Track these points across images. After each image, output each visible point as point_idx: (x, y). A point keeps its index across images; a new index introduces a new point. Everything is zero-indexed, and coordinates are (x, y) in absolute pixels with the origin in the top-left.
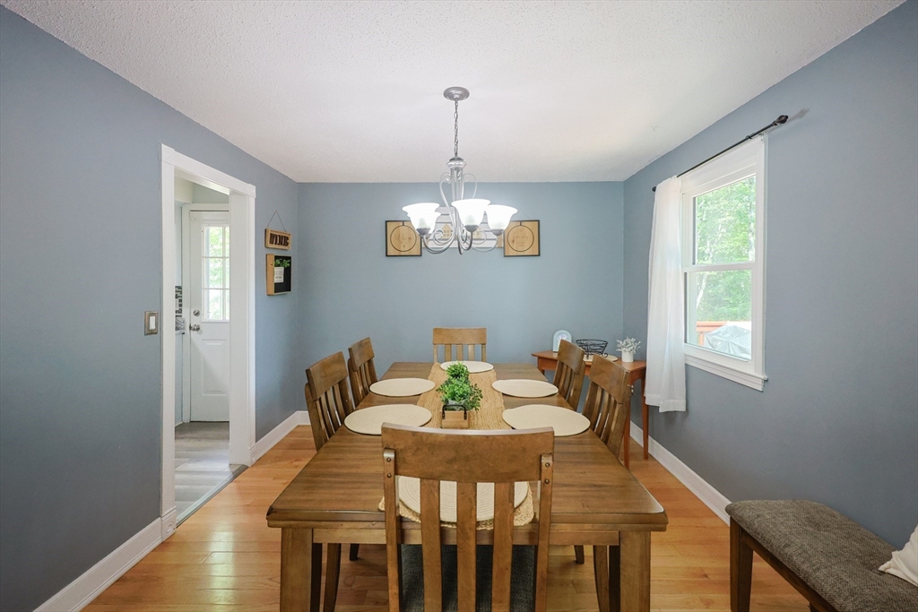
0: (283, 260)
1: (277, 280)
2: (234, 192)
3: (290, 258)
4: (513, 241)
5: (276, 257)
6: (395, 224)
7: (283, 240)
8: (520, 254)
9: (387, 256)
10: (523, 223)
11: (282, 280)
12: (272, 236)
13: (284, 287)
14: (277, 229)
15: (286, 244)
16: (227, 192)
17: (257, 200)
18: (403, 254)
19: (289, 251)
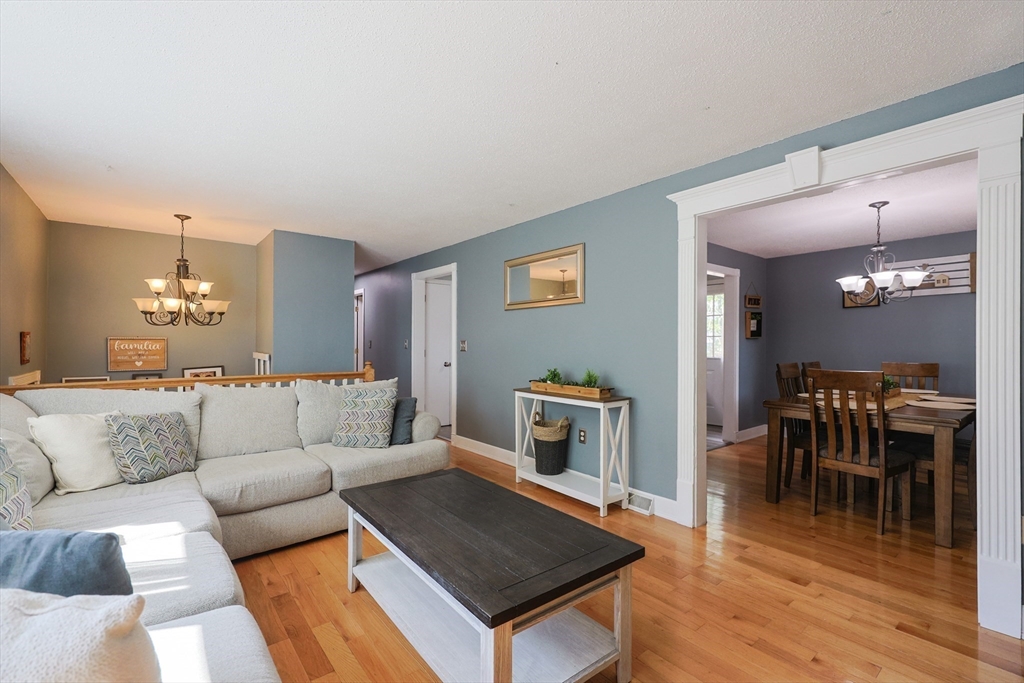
0: (756, 316)
1: (752, 329)
2: (726, 276)
3: (760, 313)
5: (752, 313)
7: (756, 301)
9: (844, 307)
11: (755, 329)
12: (750, 299)
13: (756, 334)
14: (752, 294)
15: (758, 304)
16: (722, 275)
17: (740, 278)
18: (860, 305)
19: (760, 308)
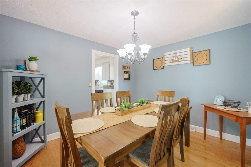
1: (126, 77)
3: (130, 72)
4: (197, 60)
5: (125, 72)
6: (156, 60)
8: (201, 64)
9: (154, 69)
10: (202, 52)
12: (124, 67)
13: (128, 79)
14: (126, 65)
15: (130, 69)
18: (158, 68)
